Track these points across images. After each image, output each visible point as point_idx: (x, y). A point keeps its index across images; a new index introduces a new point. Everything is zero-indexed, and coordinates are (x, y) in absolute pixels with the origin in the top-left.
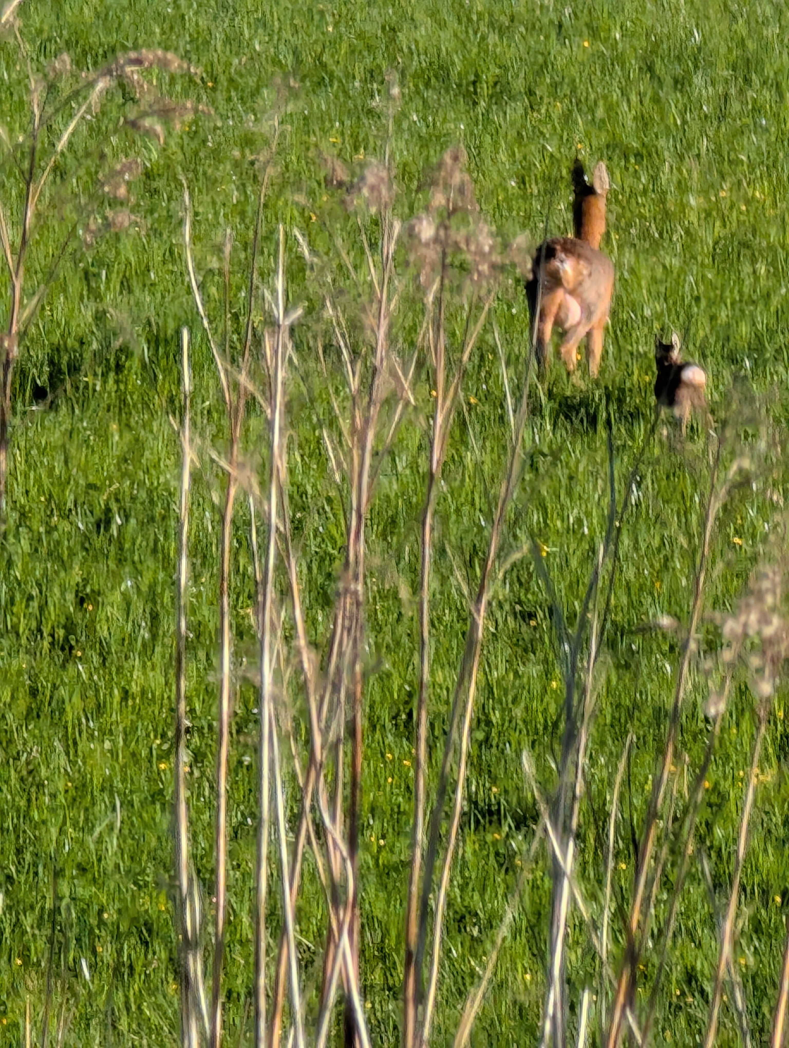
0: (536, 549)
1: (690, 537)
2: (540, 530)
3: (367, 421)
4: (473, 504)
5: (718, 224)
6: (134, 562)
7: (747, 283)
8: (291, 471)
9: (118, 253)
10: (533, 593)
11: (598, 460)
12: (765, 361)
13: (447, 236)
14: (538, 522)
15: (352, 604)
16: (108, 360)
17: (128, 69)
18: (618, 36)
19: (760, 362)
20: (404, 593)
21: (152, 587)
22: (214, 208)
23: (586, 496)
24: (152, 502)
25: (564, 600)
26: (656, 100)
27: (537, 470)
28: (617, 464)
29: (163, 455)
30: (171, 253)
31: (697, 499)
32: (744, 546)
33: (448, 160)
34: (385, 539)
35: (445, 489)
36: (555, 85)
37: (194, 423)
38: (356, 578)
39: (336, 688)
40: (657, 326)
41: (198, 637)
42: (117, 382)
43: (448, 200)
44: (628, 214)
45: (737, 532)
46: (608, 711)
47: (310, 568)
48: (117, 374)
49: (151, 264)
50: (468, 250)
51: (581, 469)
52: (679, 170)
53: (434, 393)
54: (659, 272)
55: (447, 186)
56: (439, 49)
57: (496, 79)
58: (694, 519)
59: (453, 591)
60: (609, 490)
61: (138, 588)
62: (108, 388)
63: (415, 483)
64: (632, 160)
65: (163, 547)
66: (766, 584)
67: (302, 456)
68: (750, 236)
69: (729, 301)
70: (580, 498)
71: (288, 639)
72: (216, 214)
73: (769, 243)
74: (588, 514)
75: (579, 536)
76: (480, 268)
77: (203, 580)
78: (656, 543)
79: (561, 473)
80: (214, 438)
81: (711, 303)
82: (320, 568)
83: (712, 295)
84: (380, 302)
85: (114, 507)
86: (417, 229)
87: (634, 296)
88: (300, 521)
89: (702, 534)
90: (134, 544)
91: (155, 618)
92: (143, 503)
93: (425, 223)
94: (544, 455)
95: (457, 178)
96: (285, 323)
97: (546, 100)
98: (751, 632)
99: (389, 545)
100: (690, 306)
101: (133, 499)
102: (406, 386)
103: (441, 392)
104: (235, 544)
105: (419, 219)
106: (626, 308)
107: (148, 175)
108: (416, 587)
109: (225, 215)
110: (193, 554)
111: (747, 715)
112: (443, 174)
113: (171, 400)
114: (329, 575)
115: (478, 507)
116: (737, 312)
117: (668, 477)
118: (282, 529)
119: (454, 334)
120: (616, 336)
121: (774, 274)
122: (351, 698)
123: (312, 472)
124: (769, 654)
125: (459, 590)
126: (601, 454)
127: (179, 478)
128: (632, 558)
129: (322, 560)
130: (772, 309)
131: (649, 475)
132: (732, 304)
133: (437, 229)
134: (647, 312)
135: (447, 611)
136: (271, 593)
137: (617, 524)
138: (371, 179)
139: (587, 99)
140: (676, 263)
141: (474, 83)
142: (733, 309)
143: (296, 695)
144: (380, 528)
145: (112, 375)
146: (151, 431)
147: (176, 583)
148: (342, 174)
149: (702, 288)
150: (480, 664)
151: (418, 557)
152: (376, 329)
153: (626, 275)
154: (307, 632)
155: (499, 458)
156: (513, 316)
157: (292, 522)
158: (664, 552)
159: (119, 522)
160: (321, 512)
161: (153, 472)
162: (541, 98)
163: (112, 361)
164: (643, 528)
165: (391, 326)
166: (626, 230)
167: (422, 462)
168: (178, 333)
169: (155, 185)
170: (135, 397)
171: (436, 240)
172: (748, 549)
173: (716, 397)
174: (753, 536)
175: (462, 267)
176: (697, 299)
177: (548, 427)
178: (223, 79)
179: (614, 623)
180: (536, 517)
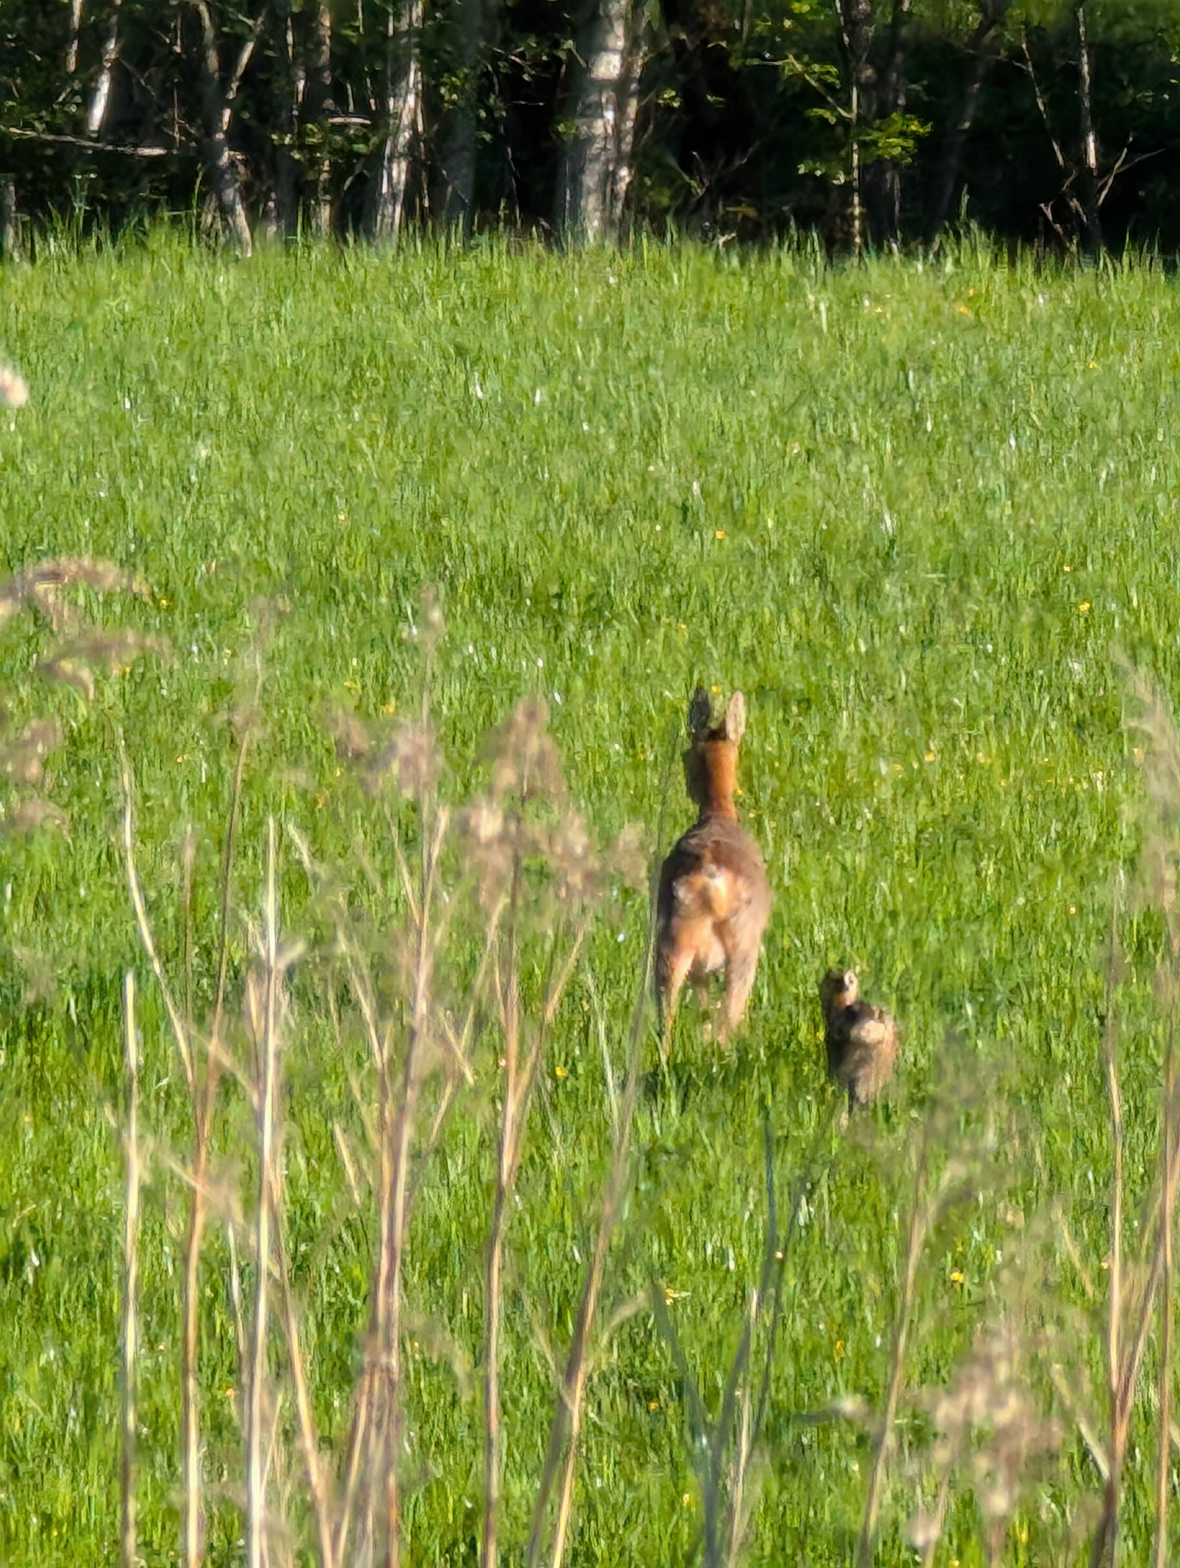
0: (657, 1296)
1: (885, 1272)
2: (662, 1266)
3: (401, 1110)
4: (562, 1229)
5: (923, 801)
6: (58, 1321)
7: (967, 889)
8: (292, 1181)
9: (30, 858)
10: (654, 1361)
11: (749, 1159)
12: (995, 1007)
13: (519, 830)
14: (660, 1255)
15: (382, 1385)
16: (16, 1020)
17: (41, 587)
18: (770, 524)
19: (987, 1009)
20: (461, 1365)
21: (86, 1359)
22: (172, 788)
23: (731, 1215)
24: (84, 1231)
25: (699, 1370)
26: (829, 618)
27: (657, 1173)
28: (777, 1163)
29: (99, 1163)
30: (110, 857)
31: (896, 1216)
32: (967, 1285)
33: (520, 717)
34: (432, 1280)
35: (520, 1207)
36: (678, 599)
37: (145, 1112)
38: (388, 1346)
39: (359, 1512)
40: (833, 958)
41: (155, 1433)
42: (30, 1052)
43: (521, 778)
44: (789, 789)
45: (956, 1264)
46: (768, 1535)
47: (320, 1327)
48: (30, 1039)
49: (79, 875)
50: (552, 852)
51: (723, 1173)
52: (865, 723)
53: (502, 1063)
54: (836, 875)
55: (518, 755)
56: (505, 548)
57: (591, 591)
58: (892, 1244)
59: (535, 1359)
60: (766, 1203)
61: (66, 1362)
62: (17, 1062)
63: (475, 1196)
64: (795, 709)
65: (102, 1300)
66: (997, 1347)
67: (308, 1160)
68: (970, 819)
69: (940, 918)
70: (722, 1217)
71: (289, 1435)
72: (176, 799)
73: (998, 830)
74: (736, 1241)
75: (721, 1274)
76: (570, 879)
77: (161, 1347)
78: (837, 1282)
79: (694, 1180)
80: (176, 1133)
81: (914, 921)
82: (336, 1326)
83: (915, 907)
84: (419, 933)
85: (28, 1239)
86: (473, 823)
87: (800, 912)
88: (305, 1257)
89: (903, 1269)
90: (58, 1295)
91: (90, 1404)
92: (70, 1233)
93: (485, 813)
94: (667, 1153)
95: (534, 746)
96: (279, 965)
97: (664, 619)
98: (977, 1420)
99: (440, 1291)
100: (882, 925)
101: (57, 1227)
102: (459, 1054)
103: (513, 1063)
104: (208, 1292)
105: (477, 807)
106: (788, 930)
107: (75, 741)
108: (480, 1356)
109: (191, 801)
110: (145, 1308)
111: (974, 1538)
112: (513, 738)
113: (111, 1078)
114: (349, 1339)
115: (569, 1233)
116: (953, 935)
117: (853, 1183)
118: (277, 1274)
119: (531, 974)
120: (773, 973)
121: (1008, 877)
122: (383, 1523)
123: (322, 1184)
124: (1004, 1450)
125: (542, 1357)
126: (753, 1149)
127: (124, 1195)
128: (801, 1306)
129: (339, 1315)
130: (1005, 929)
131: (824, 1182)
132: (946, 921)
133: (506, 819)
134: (820, 937)
135: (525, 1390)
136: (262, 1368)
137: (779, 1255)
138: (404, 748)
139: (726, 618)
140: (861, 860)
141: (559, 596)
142: (947, 929)
143: (300, 1520)
144: (426, 1265)
145: (22, 1041)
146: (82, 1125)
147: (120, 1353)
148: (361, 740)
149: (900, 897)
150: (576, 1468)
151: (481, 1309)
152: (414, 971)
153: (787, 881)
154: (316, 1423)
155: (601, 1156)
156: (618, 946)
157: (294, 1259)
158: (848, 1297)
159: (36, 1263)
160: (336, 1242)
161: (85, 1185)
162: (658, 618)
163: (22, 1020)
164: (818, 1259)
165: (436, 967)
166: (786, 813)
167: (485, 1165)
168: (120, 977)
169: (83, 755)
170: (57, 1073)
171: (503, 838)
172: (973, 1289)
173: (923, 1062)
174: (981, 1270)
175: (543, 874)
176: (893, 915)
177: (674, 1111)
178: (183, 596)
179: (774, 1405)
180: (656, 1247)
